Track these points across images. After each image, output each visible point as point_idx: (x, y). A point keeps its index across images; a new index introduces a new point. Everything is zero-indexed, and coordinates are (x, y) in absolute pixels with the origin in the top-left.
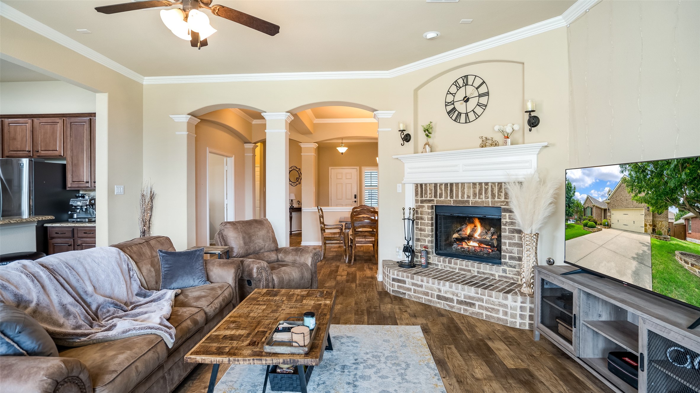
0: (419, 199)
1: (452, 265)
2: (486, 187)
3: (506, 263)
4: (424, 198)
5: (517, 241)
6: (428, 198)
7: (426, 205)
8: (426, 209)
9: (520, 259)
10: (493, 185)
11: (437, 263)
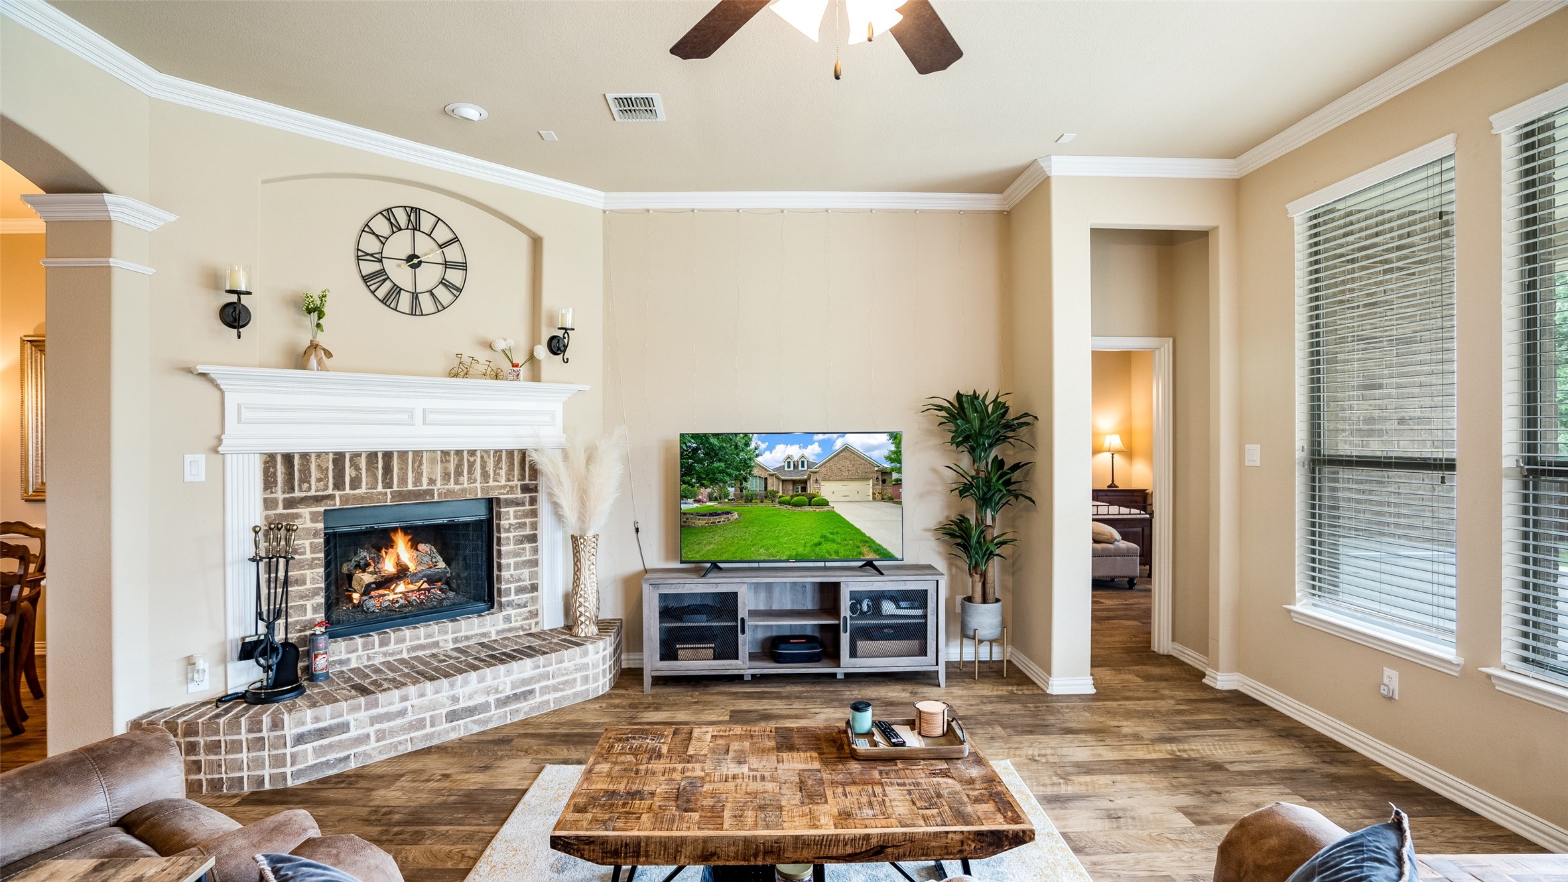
0: (280, 495)
1: (392, 647)
2: (472, 459)
3: (509, 604)
4: (297, 494)
5: (528, 558)
6: (313, 493)
7: (305, 511)
8: (308, 521)
9: (534, 588)
10: (486, 456)
11: (344, 657)
